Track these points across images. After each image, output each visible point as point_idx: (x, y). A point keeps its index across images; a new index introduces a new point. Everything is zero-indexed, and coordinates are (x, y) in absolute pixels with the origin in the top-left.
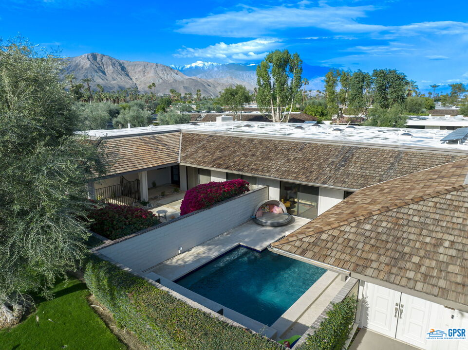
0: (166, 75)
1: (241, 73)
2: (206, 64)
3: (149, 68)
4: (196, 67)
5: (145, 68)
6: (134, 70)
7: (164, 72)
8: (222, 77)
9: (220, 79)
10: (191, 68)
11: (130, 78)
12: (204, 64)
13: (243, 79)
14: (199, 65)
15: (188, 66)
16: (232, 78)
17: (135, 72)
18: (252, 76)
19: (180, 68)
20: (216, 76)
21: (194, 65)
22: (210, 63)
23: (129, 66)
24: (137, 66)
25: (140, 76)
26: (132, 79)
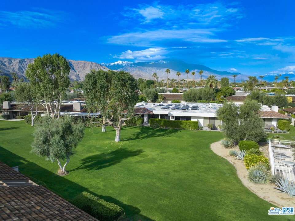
0: (97, 69)
1: (145, 68)
2: (124, 62)
3: (87, 65)
4: (118, 64)
5: (84, 65)
6: (77, 66)
7: (97, 67)
8: (133, 70)
9: (132, 72)
10: (114, 65)
11: (75, 71)
12: (122, 63)
13: (146, 72)
14: (119, 63)
15: (113, 64)
16: (139, 71)
17: (78, 67)
18: (152, 70)
19: (108, 65)
20: (130, 70)
21: (116, 63)
22: (126, 62)
23: (74, 63)
24: (79, 63)
25: (81, 70)
26: (76, 72)
